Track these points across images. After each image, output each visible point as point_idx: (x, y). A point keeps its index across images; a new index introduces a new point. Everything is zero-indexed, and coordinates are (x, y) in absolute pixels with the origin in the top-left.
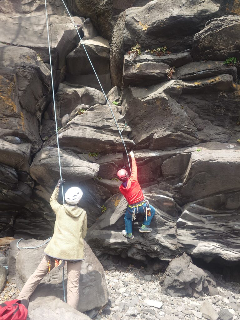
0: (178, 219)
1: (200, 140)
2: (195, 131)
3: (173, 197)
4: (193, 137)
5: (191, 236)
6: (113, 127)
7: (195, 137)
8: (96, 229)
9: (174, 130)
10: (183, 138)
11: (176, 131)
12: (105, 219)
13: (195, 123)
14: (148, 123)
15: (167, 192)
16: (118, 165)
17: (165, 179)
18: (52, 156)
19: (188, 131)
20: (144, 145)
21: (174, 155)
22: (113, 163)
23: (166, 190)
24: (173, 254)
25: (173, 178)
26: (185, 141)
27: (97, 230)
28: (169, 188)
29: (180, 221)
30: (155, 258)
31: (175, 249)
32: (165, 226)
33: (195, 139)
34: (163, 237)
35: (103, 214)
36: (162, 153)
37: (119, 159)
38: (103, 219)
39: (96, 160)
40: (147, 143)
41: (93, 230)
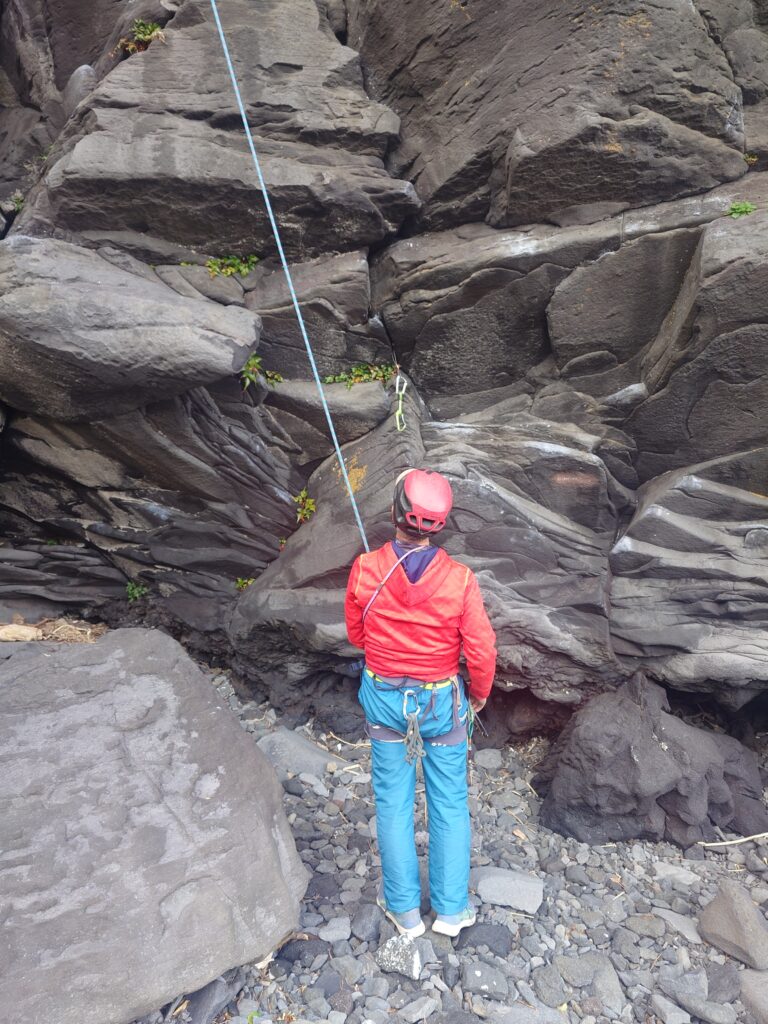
0: (615, 540)
1: (751, 154)
2: (729, 103)
3: (597, 451)
4: (716, 142)
5: (669, 608)
6: (306, 115)
7: (726, 138)
8: (278, 585)
9: (617, 104)
10: (662, 148)
11: (625, 109)
12: (309, 548)
13: (731, 54)
14: (484, 71)
15: (570, 429)
16: (347, 313)
17: (565, 369)
18: (28, 280)
19: (693, 106)
20: (463, 205)
21: (613, 243)
22: (322, 302)
23: (569, 420)
24: (590, 680)
25: (598, 364)
26: (671, 166)
27: (284, 587)
28: (583, 408)
29: (624, 549)
30: (516, 691)
31: (600, 662)
32: (560, 571)
33: (724, 148)
34: (550, 615)
35: (303, 527)
36: (553, 238)
37: (349, 284)
38: (305, 547)
39: (246, 291)
40: (475, 188)
41: (267, 587)
